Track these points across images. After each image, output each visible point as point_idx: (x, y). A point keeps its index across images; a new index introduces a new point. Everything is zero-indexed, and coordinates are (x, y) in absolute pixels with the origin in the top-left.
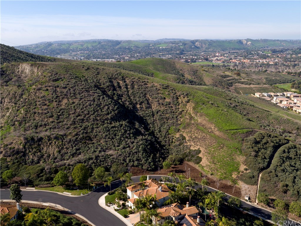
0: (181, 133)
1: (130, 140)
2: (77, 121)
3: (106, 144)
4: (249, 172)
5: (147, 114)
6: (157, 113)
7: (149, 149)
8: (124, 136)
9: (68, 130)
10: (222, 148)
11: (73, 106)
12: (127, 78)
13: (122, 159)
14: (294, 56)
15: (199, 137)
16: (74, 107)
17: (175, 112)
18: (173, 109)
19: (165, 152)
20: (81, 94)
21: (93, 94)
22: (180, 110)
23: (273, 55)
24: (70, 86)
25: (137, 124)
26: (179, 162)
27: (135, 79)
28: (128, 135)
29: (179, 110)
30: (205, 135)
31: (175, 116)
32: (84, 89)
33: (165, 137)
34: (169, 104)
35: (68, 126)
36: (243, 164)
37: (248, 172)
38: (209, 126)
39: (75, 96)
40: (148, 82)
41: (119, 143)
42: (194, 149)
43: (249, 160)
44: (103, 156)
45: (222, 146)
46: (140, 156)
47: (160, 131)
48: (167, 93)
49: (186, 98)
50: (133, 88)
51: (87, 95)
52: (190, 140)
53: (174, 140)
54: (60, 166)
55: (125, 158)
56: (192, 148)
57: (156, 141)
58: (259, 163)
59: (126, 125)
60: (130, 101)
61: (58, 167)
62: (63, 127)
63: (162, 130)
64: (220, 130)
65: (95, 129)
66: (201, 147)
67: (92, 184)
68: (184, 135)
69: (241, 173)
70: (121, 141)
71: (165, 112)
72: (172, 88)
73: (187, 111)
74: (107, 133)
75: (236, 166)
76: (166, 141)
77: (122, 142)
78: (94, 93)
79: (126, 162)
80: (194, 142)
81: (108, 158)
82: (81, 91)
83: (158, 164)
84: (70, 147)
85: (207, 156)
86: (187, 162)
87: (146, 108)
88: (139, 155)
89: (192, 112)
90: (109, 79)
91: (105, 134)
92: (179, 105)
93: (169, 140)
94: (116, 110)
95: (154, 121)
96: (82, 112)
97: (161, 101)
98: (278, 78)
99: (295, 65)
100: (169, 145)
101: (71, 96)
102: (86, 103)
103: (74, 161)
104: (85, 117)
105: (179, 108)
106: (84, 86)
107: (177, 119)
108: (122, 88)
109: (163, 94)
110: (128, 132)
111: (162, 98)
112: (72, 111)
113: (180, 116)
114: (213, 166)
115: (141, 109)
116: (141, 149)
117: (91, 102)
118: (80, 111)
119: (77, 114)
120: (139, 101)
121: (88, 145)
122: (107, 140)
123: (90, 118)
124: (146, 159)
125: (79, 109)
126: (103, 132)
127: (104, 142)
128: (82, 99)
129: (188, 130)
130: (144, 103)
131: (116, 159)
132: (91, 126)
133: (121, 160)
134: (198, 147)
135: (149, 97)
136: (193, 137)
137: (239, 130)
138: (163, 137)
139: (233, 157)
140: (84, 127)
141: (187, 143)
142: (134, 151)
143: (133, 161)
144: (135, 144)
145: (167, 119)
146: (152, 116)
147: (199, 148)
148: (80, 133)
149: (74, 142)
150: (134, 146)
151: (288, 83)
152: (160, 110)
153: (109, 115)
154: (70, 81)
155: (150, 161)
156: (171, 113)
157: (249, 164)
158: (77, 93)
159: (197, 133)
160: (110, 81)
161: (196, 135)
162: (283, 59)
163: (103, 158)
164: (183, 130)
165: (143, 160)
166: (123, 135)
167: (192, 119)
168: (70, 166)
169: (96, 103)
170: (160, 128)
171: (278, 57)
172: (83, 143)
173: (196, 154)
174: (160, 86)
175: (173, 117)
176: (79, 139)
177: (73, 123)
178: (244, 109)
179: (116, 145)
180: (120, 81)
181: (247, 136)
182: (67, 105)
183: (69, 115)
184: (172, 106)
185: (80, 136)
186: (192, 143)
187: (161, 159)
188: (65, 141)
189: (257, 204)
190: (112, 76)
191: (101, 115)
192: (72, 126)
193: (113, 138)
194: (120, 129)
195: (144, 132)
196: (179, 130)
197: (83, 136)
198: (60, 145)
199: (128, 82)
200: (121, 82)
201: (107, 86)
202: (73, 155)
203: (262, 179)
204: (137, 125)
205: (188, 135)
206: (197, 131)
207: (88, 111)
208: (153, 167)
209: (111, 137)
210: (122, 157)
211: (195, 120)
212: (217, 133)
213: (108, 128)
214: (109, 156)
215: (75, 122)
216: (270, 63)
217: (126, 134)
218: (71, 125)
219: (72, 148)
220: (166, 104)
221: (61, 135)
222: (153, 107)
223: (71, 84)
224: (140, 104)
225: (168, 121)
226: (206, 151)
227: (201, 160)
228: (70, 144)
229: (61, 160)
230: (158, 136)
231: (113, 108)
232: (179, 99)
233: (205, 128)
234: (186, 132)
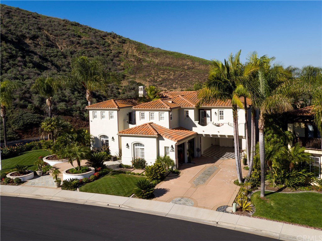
0: (131, 79)
5: (51, 53)
6: (71, 54)
15: (172, 77)
17: (106, 54)
18: (100, 51)
22: (114, 52)
29: (111, 53)
34: (91, 44)
38: (180, 62)
40: (39, 17)
48: (81, 31)
49: (117, 38)
68: (138, 82)
71: (87, 54)
73: (127, 53)
79: (31, 103)
80: (165, 86)
89: (136, 53)
92: (109, 46)
93: (112, 91)
97: (73, 39)
105: (111, 50)
107: (114, 63)
109: (74, 31)
111: (75, 36)
113: (117, 59)
115: (35, 46)
120: (29, 33)
129: (142, 75)
130: (39, 38)
135: (47, 33)
136: (158, 81)
146: (62, 57)
152: (75, 51)
156: (99, 55)
159: (163, 74)
164: (132, 76)
167: (141, 61)
174: (64, 22)
184: (97, 46)
186: (160, 88)
196: (126, 76)
206: (162, 71)
211: (147, 61)
220: (86, 44)
222: (59, 47)
224: (32, 39)
233: (175, 66)
234: (140, 78)
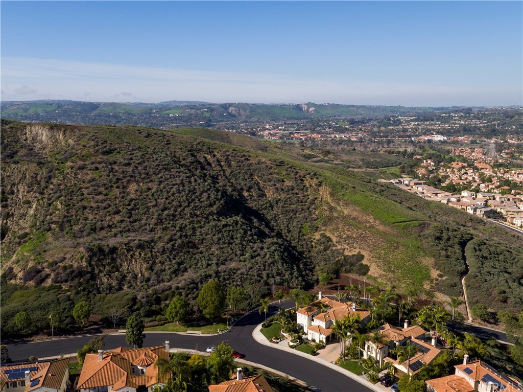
0: (322, 232)
1: (256, 245)
2: (166, 219)
3: (223, 253)
4: (446, 279)
5: (262, 205)
6: (277, 203)
7: (287, 257)
8: (246, 239)
9: (153, 233)
10: (397, 248)
11: (149, 193)
12: (215, 150)
13: (255, 274)
14: (384, 128)
15: (354, 236)
16: (153, 195)
17: (304, 201)
18: (299, 198)
19: (307, 262)
20: (158, 174)
21: (177, 174)
22: (311, 198)
23: (353, 127)
24: (137, 162)
25: (255, 220)
26: (335, 275)
27: (228, 151)
28: (251, 238)
29: (309, 198)
30: (364, 233)
31: (305, 207)
32: (161, 167)
33: (299, 239)
34: (292, 190)
35: (151, 226)
36: (434, 268)
37: (444, 278)
38: (365, 218)
39: (149, 178)
40: (250, 156)
41: (242, 251)
42: (350, 254)
43: (441, 262)
44: (225, 271)
45: (395, 245)
46: (280, 267)
47: (289, 231)
48: (284, 173)
49: (315, 180)
50: (230, 166)
51: (169, 176)
52: (340, 242)
53: (313, 243)
54: (163, 291)
55: (260, 272)
56: (346, 253)
57: (290, 246)
58: (456, 265)
59: (243, 223)
60: (232, 186)
61: (160, 294)
62: (143, 228)
63: (291, 229)
64: (383, 223)
65: (197, 229)
66: (361, 251)
67: (225, 315)
68: (328, 235)
69: (435, 282)
70: (244, 246)
71: (289, 202)
72: (290, 165)
73: (322, 199)
74: (220, 235)
75: (424, 272)
76: (302, 245)
77: (245, 248)
78: (179, 172)
79: (262, 278)
80: (348, 244)
81: (235, 273)
82: (157, 169)
83: (308, 279)
84: (166, 260)
85: (376, 262)
86: (346, 275)
87: (259, 197)
88: (277, 266)
89: (329, 201)
90: (189, 151)
91: (217, 236)
92: (307, 191)
93: (307, 245)
94: (221, 199)
95: (275, 217)
96: (169, 203)
97: (278, 185)
98: (378, 160)
99: (389, 142)
100: (309, 251)
101: (142, 179)
102: (172, 188)
103: (183, 282)
104: (176, 211)
105: (308, 195)
106: (158, 161)
107: (310, 212)
108: (213, 166)
109: (278, 174)
110: (249, 233)
111: (279, 180)
112: (151, 202)
113: (313, 207)
114: (391, 275)
115: (251, 198)
116: (278, 258)
117: (179, 187)
118: (165, 202)
119: (161, 207)
120: (245, 185)
121: (194, 256)
122: (222, 246)
123: (185, 212)
124: (289, 272)
125: (162, 199)
126: (213, 233)
127: (217, 250)
128: (163, 183)
129: (331, 227)
130: (253, 189)
131: (247, 275)
132: (190, 225)
133: (254, 276)
134: (357, 250)
135: (257, 179)
136: (343, 237)
137: (409, 222)
138: (297, 240)
139: (417, 260)
140: (179, 227)
141: (336, 246)
142: (269, 261)
143: (273, 277)
144: (265, 250)
145: (295, 212)
146: (270, 208)
147: (360, 252)
148: (176, 237)
149: (171, 251)
150: (266, 254)
151: (392, 166)
152: (280, 200)
153: (213, 207)
154: (134, 153)
155: (297, 275)
156: (298, 202)
157: (443, 267)
158: (152, 173)
159: (349, 231)
160: (193, 155)
161: (348, 233)
162: (369, 133)
163: (226, 273)
164: (324, 228)
165: (286, 274)
166: (244, 238)
167: (333, 210)
168: (181, 290)
169: (187, 188)
170: (288, 226)
171: (361, 130)
172: (185, 253)
173: (357, 261)
174: (270, 162)
175: (302, 209)
176: (178, 246)
177: (159, 221)
178: (394, 195)
179: (238, 252)
180: (206, 155)
181: (422, 231)
182: (138, 193)
183: (148, 208)
184: (297, 191)
185: (177, 242)
186: (344, 245)
187: (307, 272)
188: (156, 250)
189: (472, 321)
190: (192, 147)
191: (201, 207)
192: (159, 227)
193: (230, 243)
194: (236, 228)
195: (269, 232)
196: (318, 227)
197: (183, 242)
198: (149, 258)
199: (218, 156)
200: (209, 156)
201: (190, 162)
202: (176, 272)
203: (468, 286)
204: (256, 222)
205: (333, 234)
206: (348, 227)
207: (179, 202)
208: (304, 283)
209: (227, 241)
210: (255, 271)
211: (337, 211)
212: (381, 228)
213: (218, 227)
214: (234, 271)
215: (162, 220)
216: (352, 140)
217: (248, 237)
218: (156, 224)
219: (170, 261)
220: (288, 190)
221: (147, 242)
222: (268, 195)
223: (137, 158)
224: (248, 191)
225: (295, 215)
226: (371, 255)
227: (369, 269)
228: (165, 256)
229: (159, 282)
230: (288, 239)
231: (216, 196)
232: (305, 182)
233: (359, 222)
234: (330, 231)
